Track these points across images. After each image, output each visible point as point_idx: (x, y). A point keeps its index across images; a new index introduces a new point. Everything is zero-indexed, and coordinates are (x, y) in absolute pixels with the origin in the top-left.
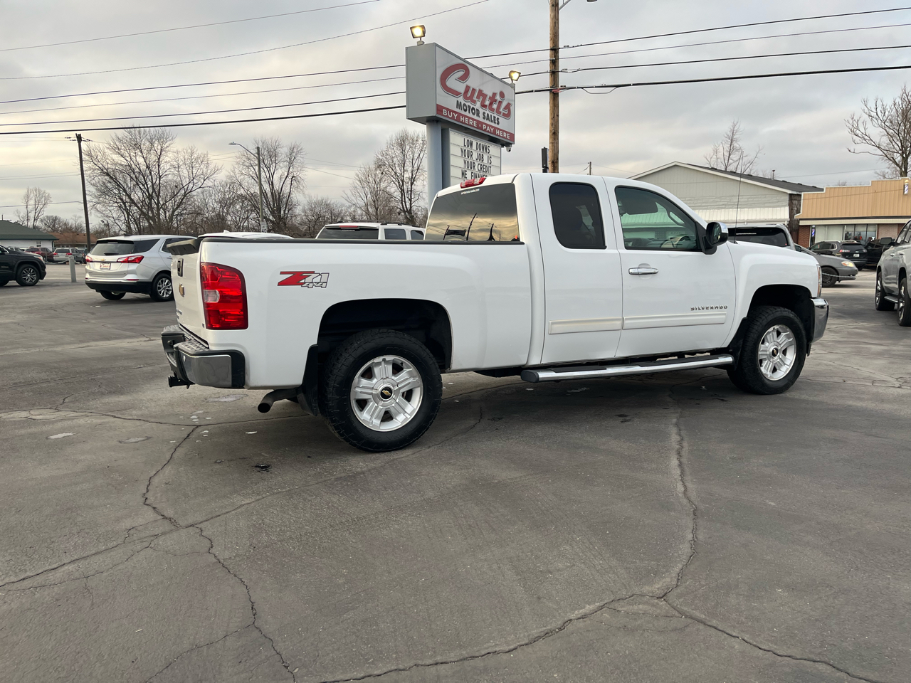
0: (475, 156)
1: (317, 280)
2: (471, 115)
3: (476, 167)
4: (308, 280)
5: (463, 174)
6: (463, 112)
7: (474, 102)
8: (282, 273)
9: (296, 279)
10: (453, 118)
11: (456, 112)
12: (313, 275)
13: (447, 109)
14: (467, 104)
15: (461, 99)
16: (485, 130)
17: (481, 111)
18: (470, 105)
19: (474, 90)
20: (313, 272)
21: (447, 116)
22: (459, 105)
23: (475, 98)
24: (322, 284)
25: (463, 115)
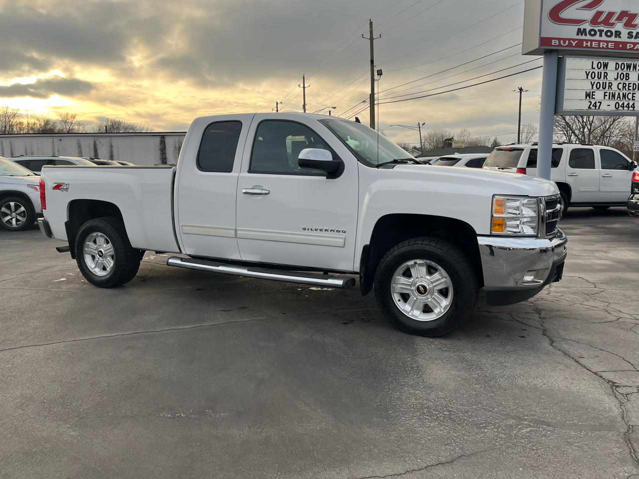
0: (612, 76)
1: (65, 187)
2: (604, 38)
3: (614, 87)
4: (62, 187)
5: (588, 95)
6: (588, 37)
7: (613, 24)
8: (54, 183)
9: (58, 187)
10: (570, 45)
11: (574, 40)
12: (64, 185)
13: (559, 39)
14: (597, 29)
15: (587, 27)
16: (630, 49)
17: (625, 33)
18: (601, 28)
19: (611, 14)
20: (64, 183)
21: (560, 45)
22: (580, 32)
23: (613, 20)
24: (67, 189)
25: (587, 41)
